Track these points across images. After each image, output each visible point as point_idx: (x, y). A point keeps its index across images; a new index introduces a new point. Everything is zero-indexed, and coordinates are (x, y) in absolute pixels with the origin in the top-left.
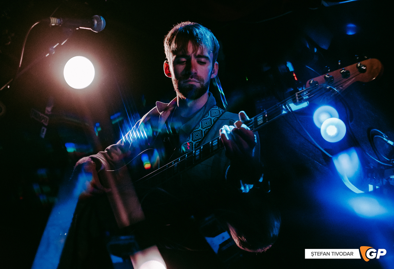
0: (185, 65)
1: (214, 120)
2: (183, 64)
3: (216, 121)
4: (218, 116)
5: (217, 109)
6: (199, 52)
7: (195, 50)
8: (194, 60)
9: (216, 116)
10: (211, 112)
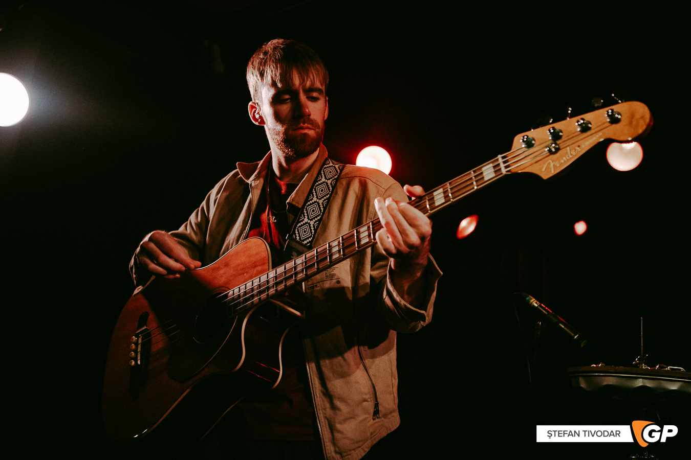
0: (290, 104)
1: (331, 184)
2: (286, 103)
3: (336, 184)
4: (336, 177)
5: (331, 166)
6: (308, 84)
7: (303, 81)
8: (303, 97)
9: (333, 177)
10: (324, 171)
